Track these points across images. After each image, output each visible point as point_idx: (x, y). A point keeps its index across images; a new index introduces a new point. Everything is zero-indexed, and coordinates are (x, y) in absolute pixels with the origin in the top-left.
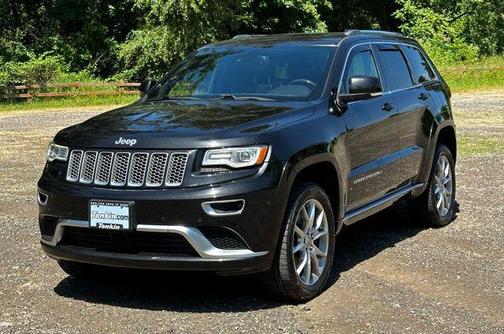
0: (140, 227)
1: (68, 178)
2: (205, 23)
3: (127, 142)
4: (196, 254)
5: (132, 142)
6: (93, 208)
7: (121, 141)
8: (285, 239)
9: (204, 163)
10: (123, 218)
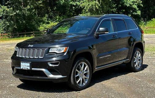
0: (32, 69)
1: (17, 56)
2: (101, 12)
3: (31, 46)
4: (47, 76)
5: (32, 46)
6: (22, 64)
7: (30, 46)
8: (72, 73)
9: (50, 51)
10: (28, 66)
